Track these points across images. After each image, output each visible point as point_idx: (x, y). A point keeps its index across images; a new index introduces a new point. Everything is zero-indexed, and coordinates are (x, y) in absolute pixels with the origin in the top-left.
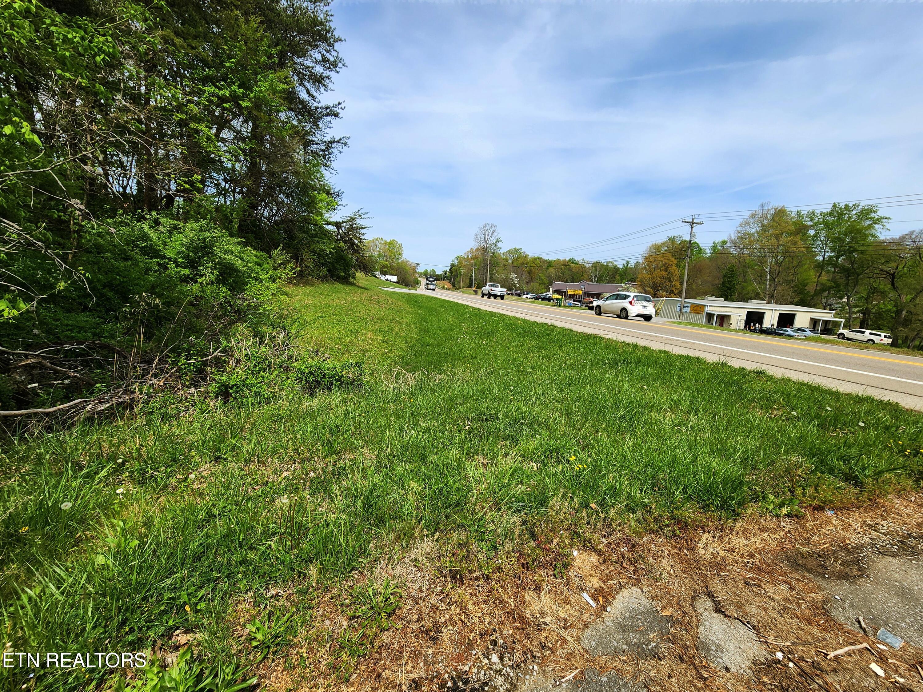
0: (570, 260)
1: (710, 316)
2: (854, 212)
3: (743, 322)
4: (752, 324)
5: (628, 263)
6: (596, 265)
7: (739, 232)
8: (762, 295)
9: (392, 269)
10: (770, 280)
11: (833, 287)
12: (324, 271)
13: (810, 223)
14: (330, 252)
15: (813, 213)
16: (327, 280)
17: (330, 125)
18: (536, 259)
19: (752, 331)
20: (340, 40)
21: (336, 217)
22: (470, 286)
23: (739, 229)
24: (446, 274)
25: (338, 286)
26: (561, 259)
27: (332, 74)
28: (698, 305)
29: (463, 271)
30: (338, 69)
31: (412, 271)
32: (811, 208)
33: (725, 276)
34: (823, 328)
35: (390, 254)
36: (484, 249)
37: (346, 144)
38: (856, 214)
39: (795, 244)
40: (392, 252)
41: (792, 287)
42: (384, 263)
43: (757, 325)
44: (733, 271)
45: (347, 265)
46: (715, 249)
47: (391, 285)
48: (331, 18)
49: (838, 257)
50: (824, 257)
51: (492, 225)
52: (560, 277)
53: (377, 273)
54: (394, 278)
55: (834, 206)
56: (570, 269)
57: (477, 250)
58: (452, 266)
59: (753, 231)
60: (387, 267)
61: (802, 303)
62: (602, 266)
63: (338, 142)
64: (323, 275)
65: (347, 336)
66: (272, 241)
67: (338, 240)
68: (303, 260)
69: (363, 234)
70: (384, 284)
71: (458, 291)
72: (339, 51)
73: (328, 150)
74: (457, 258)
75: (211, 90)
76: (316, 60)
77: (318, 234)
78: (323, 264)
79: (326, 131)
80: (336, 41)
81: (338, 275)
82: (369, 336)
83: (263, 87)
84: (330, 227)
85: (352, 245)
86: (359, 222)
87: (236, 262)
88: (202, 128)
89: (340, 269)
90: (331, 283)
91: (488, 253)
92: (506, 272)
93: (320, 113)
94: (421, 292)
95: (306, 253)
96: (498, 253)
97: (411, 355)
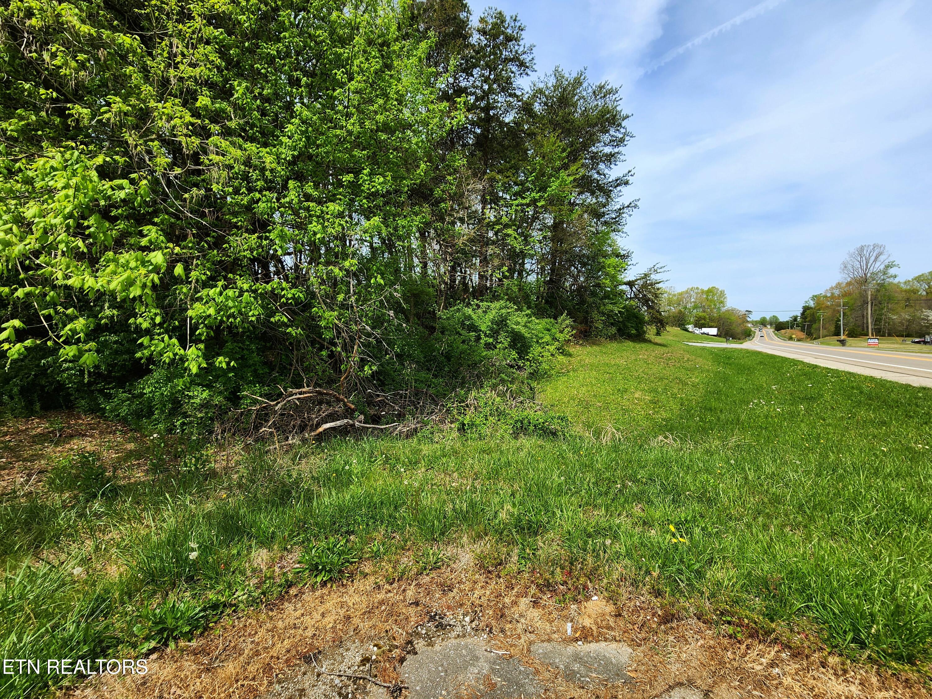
9: (712, 319)
12: (613, 330)
14: (619, 312)
16: (616, 339)
17: (621, 194)
20: (628, 117)
21: (630, 275)
22: (837, 334)
24: (795, 320)
25: (630, 344)
27: (621, 149)
29: (823, 315)
30: (625, 143)
31: (740, 321)
35: (708, 303)
36: (864, 281)
37: (635, 206)
40: (711, 301)
42: (701, 314)
45: (639, 322)
47: (706, 339)
48: (618, 103)
53: (690, 327)
54: (713, 331)
57: (849, 284)
58: (806, 308)
60: (704, 319)
63: (628, 206)
64: (612, 335)
65: (613, 394)
66: (564, 308)
67: (631, 298)
68: (592, 322)
69: (658, 289)
70: (697, 338)
71: (815, 342)
72: (627, 126)
73: (618, 216)
74: (814, 298)
75: (516, 202)
76: (605, 143)
77: (609, 296)
78: (612, 324)
79: (616, 200)
80: (623, 120)
81: (628, 333)
82: (636, 395)
83: (554, 186)
84: (624, 287)
85: (646, 301)
86: (654, 277)
87: (523, 330)
88: (510, 231)
89: (632, 327)
90: (621, 342)
91: (871, 286)
92: (912, 310)
93: (611, 186)
94: (747, 345)
95: (595, 315)
96: (890, 284)
97: (682, 418)
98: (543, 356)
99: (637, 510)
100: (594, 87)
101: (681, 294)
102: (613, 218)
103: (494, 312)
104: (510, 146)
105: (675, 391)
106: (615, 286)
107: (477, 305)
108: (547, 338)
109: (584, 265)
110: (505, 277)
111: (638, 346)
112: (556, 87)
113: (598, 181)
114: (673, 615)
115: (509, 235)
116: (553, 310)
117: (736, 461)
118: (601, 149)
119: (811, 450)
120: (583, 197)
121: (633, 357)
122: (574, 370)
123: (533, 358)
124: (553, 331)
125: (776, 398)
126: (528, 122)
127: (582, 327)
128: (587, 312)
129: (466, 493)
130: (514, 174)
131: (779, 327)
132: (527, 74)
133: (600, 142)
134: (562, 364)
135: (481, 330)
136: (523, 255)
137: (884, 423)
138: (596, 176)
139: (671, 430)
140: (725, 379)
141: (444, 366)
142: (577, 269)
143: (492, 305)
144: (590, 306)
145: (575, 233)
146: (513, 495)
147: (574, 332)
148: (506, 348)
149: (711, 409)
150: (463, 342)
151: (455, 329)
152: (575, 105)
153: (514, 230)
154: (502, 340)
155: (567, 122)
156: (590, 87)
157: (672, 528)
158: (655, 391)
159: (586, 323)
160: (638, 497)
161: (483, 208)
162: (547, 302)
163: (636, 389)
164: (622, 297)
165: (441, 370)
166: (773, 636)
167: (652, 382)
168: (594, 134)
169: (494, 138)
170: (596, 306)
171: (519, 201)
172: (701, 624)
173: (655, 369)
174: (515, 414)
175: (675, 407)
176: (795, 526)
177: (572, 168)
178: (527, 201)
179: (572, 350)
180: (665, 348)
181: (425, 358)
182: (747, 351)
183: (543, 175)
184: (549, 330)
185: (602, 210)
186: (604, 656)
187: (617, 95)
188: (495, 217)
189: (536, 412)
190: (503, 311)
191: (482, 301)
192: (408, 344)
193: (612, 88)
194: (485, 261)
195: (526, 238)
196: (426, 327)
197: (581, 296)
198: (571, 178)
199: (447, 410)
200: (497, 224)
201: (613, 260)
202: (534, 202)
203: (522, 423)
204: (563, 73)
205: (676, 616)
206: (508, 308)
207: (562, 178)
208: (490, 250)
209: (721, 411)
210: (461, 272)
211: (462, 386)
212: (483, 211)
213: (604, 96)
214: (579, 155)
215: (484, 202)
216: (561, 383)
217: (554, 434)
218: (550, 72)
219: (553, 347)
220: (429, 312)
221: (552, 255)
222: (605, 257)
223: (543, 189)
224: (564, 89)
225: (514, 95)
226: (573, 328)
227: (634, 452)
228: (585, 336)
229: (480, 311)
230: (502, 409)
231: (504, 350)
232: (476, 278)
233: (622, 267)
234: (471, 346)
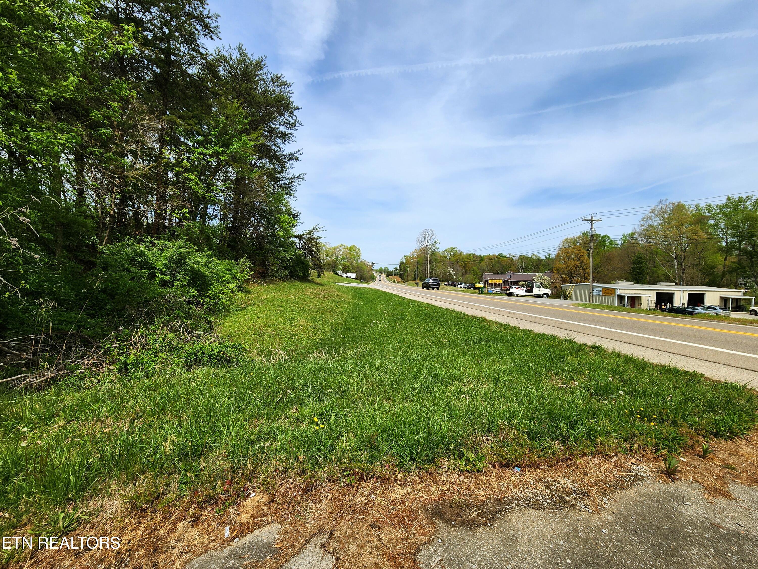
0: (499, 255)
1: (621, 298)
2: (748, 203)
3: (654, 302)
4: (663, 304)
5: (549, 255)
6: (522, 258)
7: (642, 225)
8: (672, 277)
9: (353, 268)
10: (678, 264)
11: (739, 269)
12: (286, 272)
13: (708, 214)
14: (291, 258)
15: (710, 206)
16: (288, 280)
17: (292, 166)
18: (469, 256)
19: (663, 310)
20: (298, 109)
21: (299, 230)
22: (415, 279)
23: (642, 223)
24: (396, 270)
25: (298, 283)
26: (492, 254)
27: (292, 131)
28: (609, 289)
29: (409, 268)
30: (296, 128)
31: (368, 270)
32: (708, 202)
33: (634, 263)
34: (734, 305)
35: (351, 256)
36: (426, 249)
37: (303, 179)
38: (751, 204)
39: (696, 232)
40: (352, 255)
41: (700, 270)
42: (346, 263)
43: (668, 305)
44: (641, 258)
45: (305, 267)
46: (625, 240)
47: (349, 281)
48: (291, 95)
49: (740, 242)
50: (727, 242)
51: (431, 230)
52: (491, 269)
53: (339, 272)
54: (353, 276)
55: (728, 199)
56: (499, 262)
57: (420, 250)
58: (401, 263)
59: (656, 224)
60: (348, 267)
61: (713, 284)
62: (527, 258)
63: (298, 178)
64: (285, 276)
65: (284, 323)
66: (244, 252)
67: (299, 248)
68: (269, 265)
69: (319, 243)
70: (343, 280)
71: (405, 284)
72: (297, 115)
73: (291, 183)
74: (405, 257)
75: (199, 150)
76: (280, 123)
77: (283, 245)
78: (285, 267)
79: (289, 170)
80: (295, 110)
81: (297, 275)
82: (301, 323)
83: (236, 145)
84: (294, 239)
85: (310, 252)
86: (316, 234)
87: (203, 269)
88: (191, 176)
89: (300, 270)
90: (291, 282)
91: (429, 252)
92: (444, 267)
93: (285, 158)
94: (372, 285)
95: (271, 259)
96: (436, 252)
97: (331, 337)
98: (223, 293)
99: (293, 412)
100: (272, 75)
101: (334, 248)
102: (286, 184)
103: (171, 250)
104: (193, 97)
105: (328, 318)
106: (288, 238)
107: (151, 242)
108: (228, 277)
109: (263, 217)
110: (186, 218)
111: (304, 285)
112: (240, 62)
113: (275, 152)
114: (313, 485)
115: (190, 180)
116: (234, 253)
117: (361, 362)
118: (278, 126)
119: (400, 349)
120: (263, 161)
121: (300, 294)
122: (252, 305)
123: (213, 295)
124: (234, 271)
125: (385, 319)
126: (211, 81)
127: (260, 269)
128: (265, 257)
129: (122, 435)
130: (196, 124)
131: (389, 274)
132: (211, 37)
133: (276, 121)
134: (242, 300)
135: (156, 268)
136: (206, 201)
137: (431, 329)
138: (273, 147)
139: (323, 347)
140: (359, 308)
141: (106, 305)
142: (257, 220)
143: (170, 244)
144: (267, 252)
145: (254, 189)
146: (180, 425)
147: (253, 272)
148: (185, 285)
149: (350, 329)
150: (133, 279)
151: (123, 265)
152: (256, 83)
153: (196, 176)
154: (181, 278)
155: (249, 94)
156: (269, 74)
157: (316, 419)
158: (315, 319)
159: (264, 266)
160: (294, 402)
161: (161, 148)
162: (229, 246)
163: (301, 317)
164: (293, 247)
165: (100, 308)
166: (371, 474)
167: (313, 312)
168: (272, 113)
169: (175, 83)
170: (272, 252)
171: (202, 150)
172: (331, 484)
173: (315, 303)
174: (189, 347)
175: (327, 328)
176: (388, 399)
177: (253, 135)
178: (210, 152)
179: (251, 288)
180: (322, 287)
181: (77, 295)
182: (372, 289)
183: (226, 133)
184: (230, 270)
185: (278, 176)
186: (258, 541)
187: (290, 89)
188: (176, 159)
189: (211, 343)
190: (182, 250)
191: (158, 239)
192: (49, 280)
193: (286, 82)
194: (162, 199)
195: (209, 186)
196: (82, 262)
197: (260, 243)
198: (252, 143)
199: (105, 351)
200: (177, 166)
201: (286, 217)
202: (216, 155)
203: (196, 355)
204: (246, 52)
205: (315, 485)
206: (188, 248)
207: (244, 141)
208: (170, 191)
209: (356, 330)
210: (133, 206)
211: (127, 324)
212: (160, 150)
213: (280, 86)
214: (259, 126)
215: (162, 141)
216: (240, 317)
217: (228, 361)
218: (235, 45)
219: (233, 285)
220: (87, 245)
221: (234, 204)
222: (280, 214)
223: (226, 145)
224: (247, 66)
225: (198, 52)
226: (252, 269)
227: (295, 366)
228: (263, 276)
229: (155, 248)
230: (175, 344)
231: (183, 287)
232: (151, 216)
233: (293, 224)
234: (142, 284)
